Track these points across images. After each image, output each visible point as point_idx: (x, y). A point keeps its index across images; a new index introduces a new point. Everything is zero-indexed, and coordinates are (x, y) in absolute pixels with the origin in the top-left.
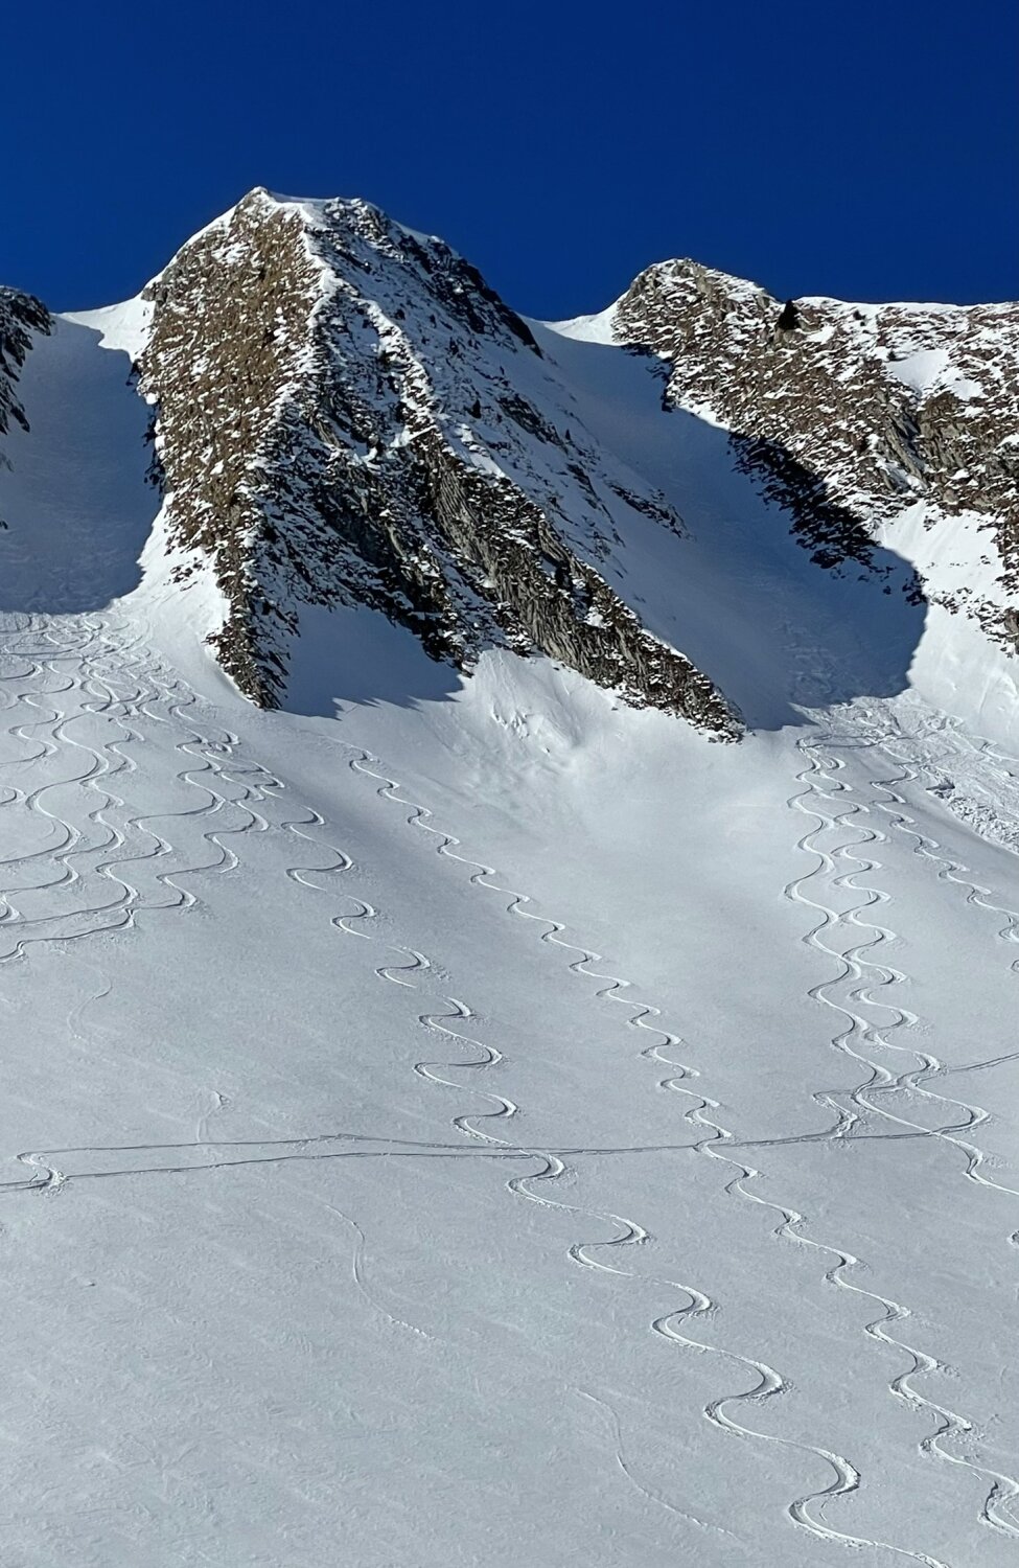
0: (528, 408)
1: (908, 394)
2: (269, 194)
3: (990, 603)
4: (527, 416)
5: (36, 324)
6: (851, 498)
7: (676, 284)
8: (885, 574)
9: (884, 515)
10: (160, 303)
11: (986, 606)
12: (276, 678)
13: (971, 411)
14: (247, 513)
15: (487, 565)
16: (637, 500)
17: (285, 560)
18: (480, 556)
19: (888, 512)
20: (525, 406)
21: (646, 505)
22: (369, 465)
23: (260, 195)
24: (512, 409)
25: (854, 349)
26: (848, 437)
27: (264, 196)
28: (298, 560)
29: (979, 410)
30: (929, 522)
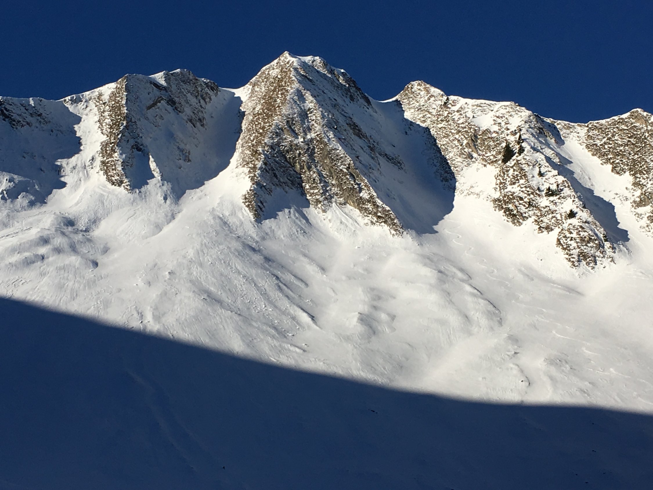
0: (358, 127)
1: (477, 128)
2: (289, 54)
3: (489, 196)
4: (357, 130)
5: (213, 91)
6: (457, 160)
7: (417, 88)
8: (462, 185)
9: (465, 166)
10: (253, 86)
11: (489, 197)
12: (261, 209)
13: (494, 135)
14: (260, 157)
15: (334, 176)
16: (391, 157)
17: (270, 172)
18: (332, 173)
19: (467, 165)
20: (357, 126)
21: (393, 159)
22: (300, 143)
23: (286, 54)
24: (352, 127)
25: (464, 113)
26: (459, 141)
27: (287, 55)
28: (274, 172)
29: (496, 135)
30: (478, 169)
